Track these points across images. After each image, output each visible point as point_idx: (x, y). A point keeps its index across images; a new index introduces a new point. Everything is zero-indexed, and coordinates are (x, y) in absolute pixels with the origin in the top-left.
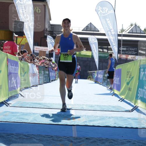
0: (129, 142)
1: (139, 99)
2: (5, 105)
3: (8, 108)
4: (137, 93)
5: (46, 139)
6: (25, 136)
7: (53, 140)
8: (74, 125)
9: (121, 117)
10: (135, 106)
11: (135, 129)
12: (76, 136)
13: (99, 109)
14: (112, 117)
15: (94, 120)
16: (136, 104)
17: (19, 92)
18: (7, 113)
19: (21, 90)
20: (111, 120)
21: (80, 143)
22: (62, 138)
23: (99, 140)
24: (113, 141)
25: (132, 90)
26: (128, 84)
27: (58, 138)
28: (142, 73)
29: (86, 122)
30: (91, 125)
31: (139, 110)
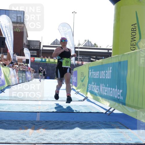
1: (89, 92)
4: (88, 87)
5: (15, 123)
7: (20, 123)
8: (39, 112)
9: (75, 105)
10: (86, 97)
11: (84, 113)
12: (39, 120)
21: (41, 125)
22: (27, 121)
23: (56, 122)
24: (66, 123)
26: (82, 81)
27: (24, 122)
28: (90, 73)
29: (48, 109)
30: (52, 111)
31: (88, 99)
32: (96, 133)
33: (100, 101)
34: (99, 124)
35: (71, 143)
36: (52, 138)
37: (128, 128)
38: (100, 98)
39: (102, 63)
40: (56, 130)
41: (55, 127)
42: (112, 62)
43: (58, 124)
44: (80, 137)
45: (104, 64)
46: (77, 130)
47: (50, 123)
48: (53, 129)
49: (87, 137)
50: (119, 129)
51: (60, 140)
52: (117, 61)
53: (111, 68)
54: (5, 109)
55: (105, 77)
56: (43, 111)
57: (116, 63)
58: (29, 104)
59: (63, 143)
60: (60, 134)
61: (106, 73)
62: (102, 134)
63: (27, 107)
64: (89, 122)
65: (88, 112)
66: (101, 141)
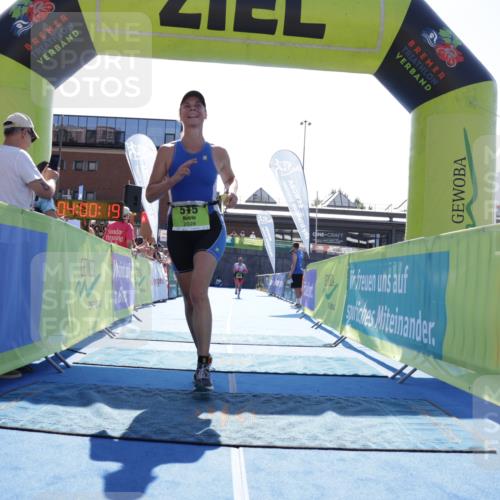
0: (330, 400)
1: (348, 324)
2: (107, 336)
3: (114, 340)
4: (345, 313)
5: (182, 397)
6: (144, 391)
8: (231, 372)
9: (315, 357)
10: (340, 336)
11: (340, 377)
12: (236, 391)
13: (276, 343)
14: (300, 357)
15: (268, 363)
16: (343, 334)
17: (133, 312)
18: (112, 350)
19: (136, 310)
20: (298, 361)
21: (242, 405)
23: (277, 398)
24: (301, 400)
25: (336, 308)
26: (328, 296)
28: (353, 278)
29: (252, 366)
30: (263, 371)
31: (348, 343)
32: (375, 426)
33: (376, 347)
34: (381, 404)
35: (320, 447)
36: (276, 434)
37: (449, 414)
38: (378, 341)
39: (383, 254)
40: (280, 417)
41: (278, 409)
42: (410, 254)
43: (284, 403)
44: (338, 433)
45: (388, 256)
46: (330, 417)
47: (263, 399)
48: (272, 413)
49: (355, 435)
50: (428, 417)
51: (294, 439)
52: (423, 252)
53: (407, 267)
54: (152, 362)
55: (392, 291)
56: (241, 370)
57: (420, 255)
59: (303, 446)
60: (291, 425)
61: (392, 280)
62: (391, 428)
64: (355, 400)
65: (352, 373)
66: (389, 443)
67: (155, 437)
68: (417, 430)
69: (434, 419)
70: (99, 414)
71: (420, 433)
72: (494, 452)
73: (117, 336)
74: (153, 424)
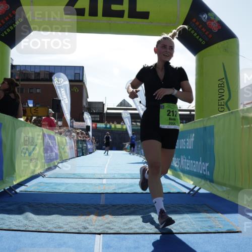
2: (41, 177)
3: (44, 179)
5: (74, 207)
6: (54, 205)
7: (80, 208)
8: (103, 193)
12: (104, 203)
15: (123, 188)
18: (42, 183)
21: (106, 210)
22: (89, 205)
23: (125, 206)
24: (138, 207)
27: (86, 206)
29: (115, 190)
30: (120, 192)
31: (167, 176)
33: (181, 177)
34: (181, 208)
35: (145, 232)
36: (122, 226)
37: (217, 212)
38: (181, 174)
40: (126, 216)
41: (125, 212)
42: (195, 128)
43: (129, 209)
47: (118, 207)
48: (121, 215)
50: (205, 214)
51: (131, 229)
52: (202, 126)
53: (193, 135)
54: (62, 189)
56: (108, 192)
57: (200, 128)
58: (91, 183)
59: (136, 232)
60: (131, 221)
61: (186, 142)
62: (185, 220)
63: (88, 186)
64: (167, 206)
65: (167, 192)
66: (183, 229)
67: (55, 230)
68: (199, 221)
69: (208, 215)
70: (27, 218)
71: (200, 223)
72: (240, 232)
73: (47, 176)
74: (56, 222)
